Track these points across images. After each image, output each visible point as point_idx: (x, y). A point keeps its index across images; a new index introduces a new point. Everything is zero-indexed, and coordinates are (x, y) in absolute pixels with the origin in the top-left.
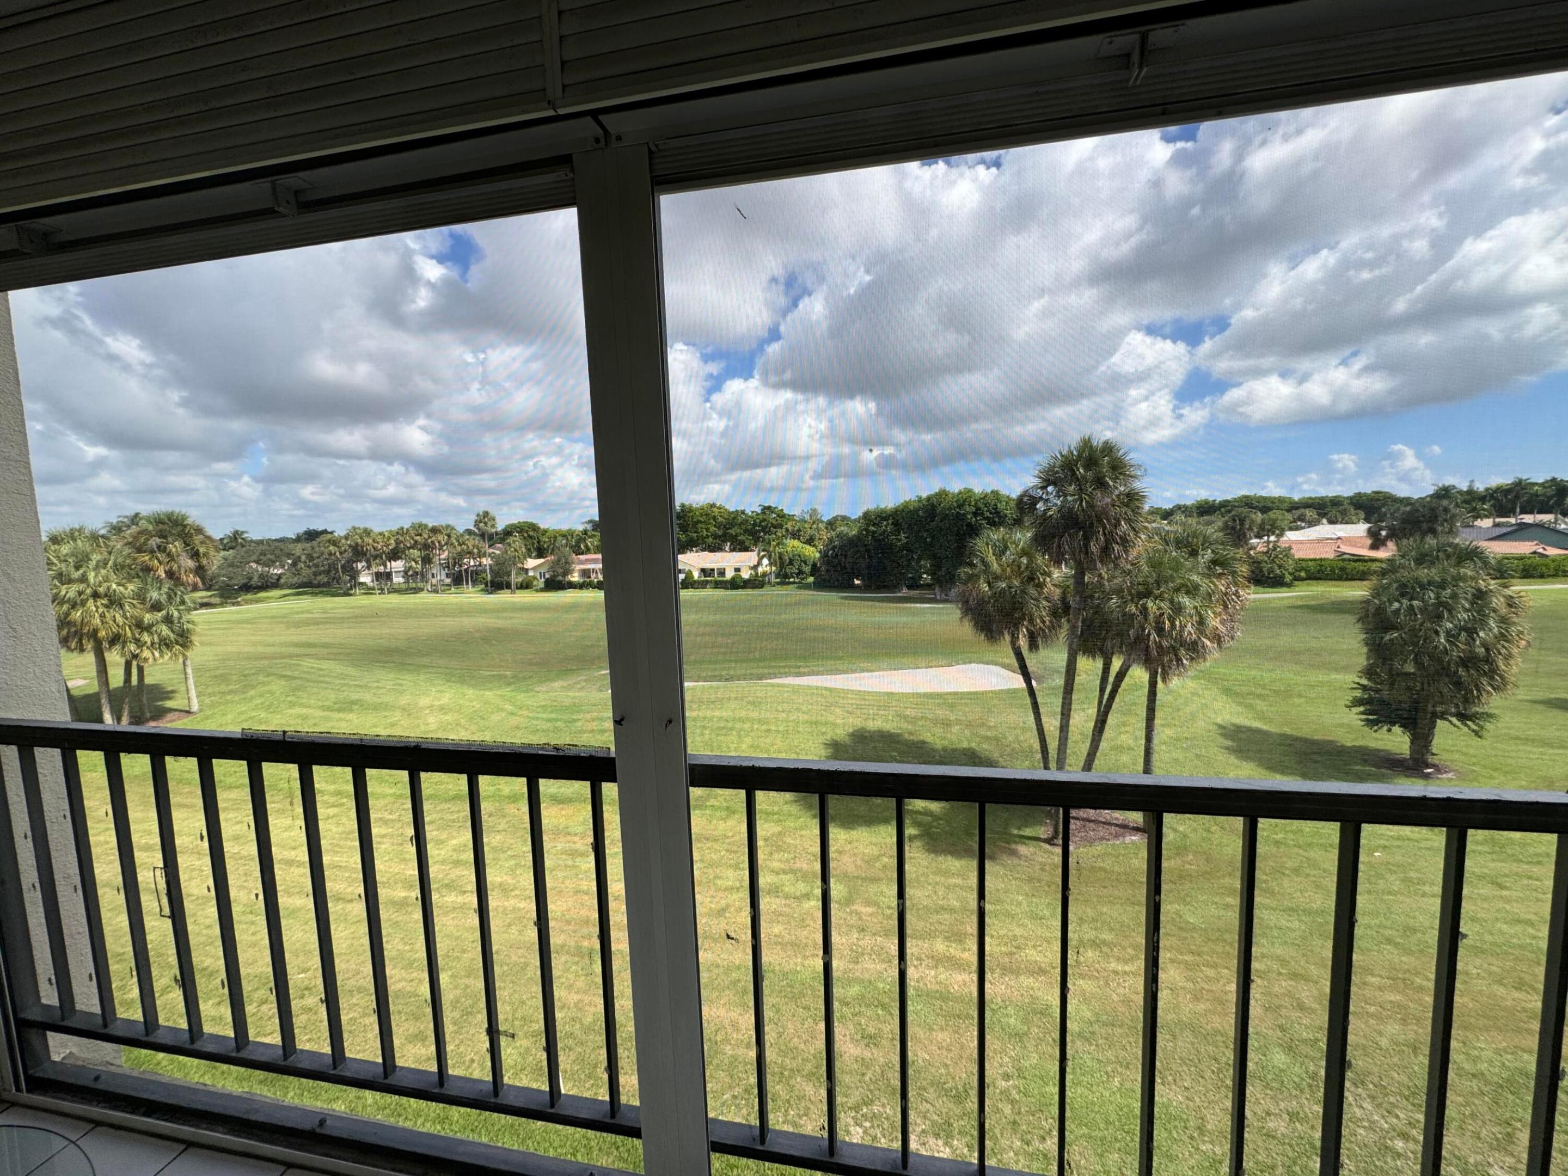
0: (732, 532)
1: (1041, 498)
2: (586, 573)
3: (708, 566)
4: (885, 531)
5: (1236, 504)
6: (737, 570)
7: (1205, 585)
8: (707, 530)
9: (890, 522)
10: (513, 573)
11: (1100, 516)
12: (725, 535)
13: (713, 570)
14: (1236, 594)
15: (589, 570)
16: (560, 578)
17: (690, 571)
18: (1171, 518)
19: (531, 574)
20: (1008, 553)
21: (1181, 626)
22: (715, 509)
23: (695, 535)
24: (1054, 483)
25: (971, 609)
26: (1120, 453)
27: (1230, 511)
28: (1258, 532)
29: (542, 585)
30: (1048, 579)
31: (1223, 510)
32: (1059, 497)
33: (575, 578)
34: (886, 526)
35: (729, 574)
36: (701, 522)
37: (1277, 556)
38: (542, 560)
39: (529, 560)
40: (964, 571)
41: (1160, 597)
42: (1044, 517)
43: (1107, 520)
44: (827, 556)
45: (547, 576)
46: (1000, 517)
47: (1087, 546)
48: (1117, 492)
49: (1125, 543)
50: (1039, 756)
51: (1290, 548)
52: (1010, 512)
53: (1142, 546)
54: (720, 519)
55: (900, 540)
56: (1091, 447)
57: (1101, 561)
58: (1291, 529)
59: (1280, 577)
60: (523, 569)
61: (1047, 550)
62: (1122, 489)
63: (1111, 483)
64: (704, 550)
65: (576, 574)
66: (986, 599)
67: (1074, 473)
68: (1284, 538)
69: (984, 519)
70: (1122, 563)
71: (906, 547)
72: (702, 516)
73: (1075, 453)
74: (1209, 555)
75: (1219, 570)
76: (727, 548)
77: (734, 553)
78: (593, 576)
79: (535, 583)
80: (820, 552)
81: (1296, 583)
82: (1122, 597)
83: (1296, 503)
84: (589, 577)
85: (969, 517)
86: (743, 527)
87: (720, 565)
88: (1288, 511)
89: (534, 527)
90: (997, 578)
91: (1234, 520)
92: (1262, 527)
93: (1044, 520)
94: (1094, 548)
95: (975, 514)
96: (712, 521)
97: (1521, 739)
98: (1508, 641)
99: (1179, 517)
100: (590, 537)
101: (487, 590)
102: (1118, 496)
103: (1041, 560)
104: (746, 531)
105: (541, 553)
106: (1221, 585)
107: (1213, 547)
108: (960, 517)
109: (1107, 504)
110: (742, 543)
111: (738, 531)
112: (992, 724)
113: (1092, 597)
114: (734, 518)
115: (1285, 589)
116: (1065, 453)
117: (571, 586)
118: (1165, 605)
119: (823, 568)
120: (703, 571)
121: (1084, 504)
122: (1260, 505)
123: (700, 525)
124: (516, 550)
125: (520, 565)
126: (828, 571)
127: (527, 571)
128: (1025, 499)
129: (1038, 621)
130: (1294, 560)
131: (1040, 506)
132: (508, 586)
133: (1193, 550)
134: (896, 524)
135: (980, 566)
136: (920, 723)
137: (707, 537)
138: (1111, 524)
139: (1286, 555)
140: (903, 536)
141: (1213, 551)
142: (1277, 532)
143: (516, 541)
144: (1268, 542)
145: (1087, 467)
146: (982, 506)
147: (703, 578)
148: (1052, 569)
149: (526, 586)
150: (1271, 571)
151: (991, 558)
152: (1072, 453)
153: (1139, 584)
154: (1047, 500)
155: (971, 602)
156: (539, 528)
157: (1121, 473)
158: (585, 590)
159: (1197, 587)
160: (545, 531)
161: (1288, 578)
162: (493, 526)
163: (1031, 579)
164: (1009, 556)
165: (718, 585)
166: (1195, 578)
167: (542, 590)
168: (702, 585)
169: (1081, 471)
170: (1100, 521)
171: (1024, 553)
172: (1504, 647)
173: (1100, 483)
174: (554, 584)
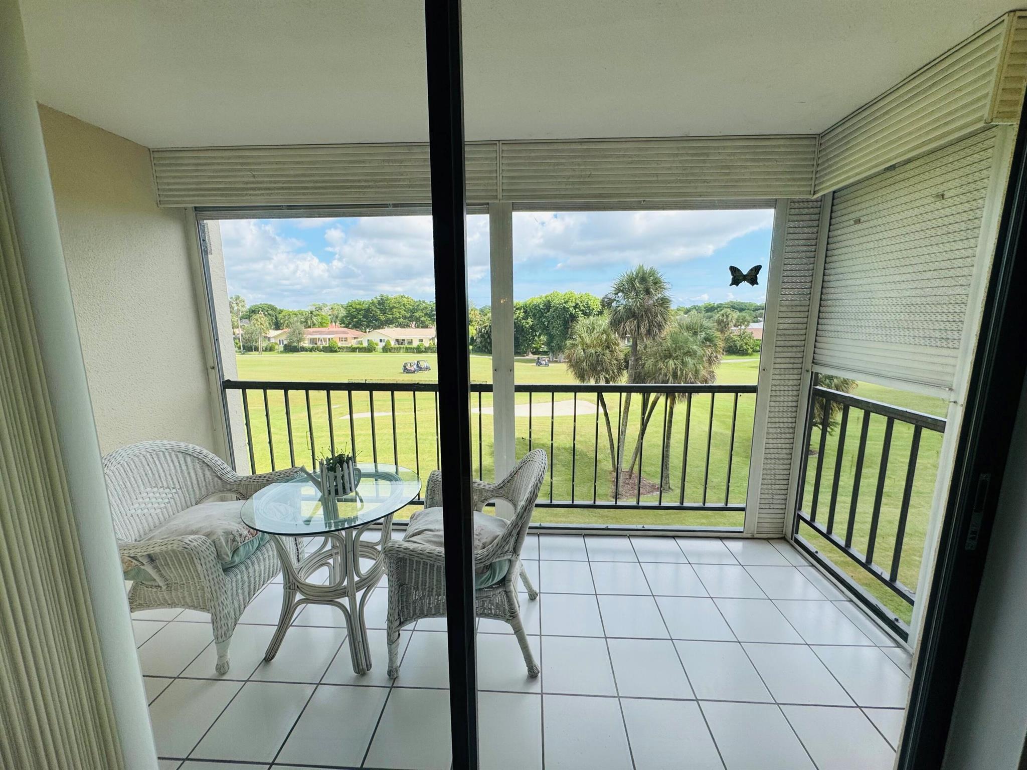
0: (417, 315)
1: (615, 300)
2: (313, 341)
3: (400, 338)
4: (519, 317)
5: (726, 306)
6: (421, 340)
7: (700, 352)
8: (400, 313)
9: (522, 311)
10: (260, 340)
11: (648, 311)
12: (411, 317)
13: (404, 340)
14: (716, 357)
15: (316, 339)
16: (295, 344)
17: (388, 340)
18: (690, 313)
19: (273, 340)
20: (595, 331)
21: (686, 374)
22: (404, 299)
23: (391, 316)
24: (622, 291)
25: (572, 365)
26: (659, 275)
27: (721, 310)
28: (736, 324)
29: (282, 349)
30: (617, 348)
31: (718, 309)
32: (625, 299)
33: (306, 344)
34: (519, 314)
35: (415, 344)
36: (395, 307)
37: (745, 338)
38: (279, 332)
39: (270, 331)
40: (568, 342)
41: (676, 358)
42: (616, 312)
43: (650, 313)
44: (481, 332)
45: (285, 342)
46: (589, 310)
47: (639, 327)
48: (656, 298)
49: (660, 327)
50: (609, 451)
51: (752, 333)
52: (596, 306)
53: (669, 329)
54: (409, 306)
55: (528, 323)
56: (643, 270)
57: (646, 337)
58: (754, 322)
59: (746, 350)
60: (266, 337)
61: (617, 330)
62: (660, 295)
63: (653, 292)
64: (397, 327)
65: (306, 342)
66: (582, 358)
67: (633, 286)
68: (750, 327)
69: (581, 311)
70: (657, 338)
71: (531, 327)
72: (395, 303)
73: (634, 274)
74: (703, 335)
75: (708, 343)
76: (413, 326)
77: (418, 329)
78: (319, 343)
79: (276, 347)
80: (476, 330)
81: (754, 353)
82: (656, 358)
83: (758, 306)
84: (316, 344)
85: (571, 309)
86: (424, 312)
87: (410, 338)
88: (754, 311)
89: (273, 308)
90: (589, 347)
91: (723, 315)
92: (738, 320)
93: (616, 313)
94: (643, 330)
95: (575, 307)
96: (402, 307)
97: (852, 436)
98: (847, 384)
99: (694, 312)
100: (315, 316)
101: (240, 352)
102: (657, 300)
103: (614, 336)
104: (426, 314)
105: (278, 326)
106: (708, 351)
107: (706, 330)
108: (565, 309)
109: (651, 304)
110: (423, 322)
111: (421, 314)
112: (583, 434)
113: (640, 358)
114: (418, 306)
115: (748, 357)
116: (629, 273)
117: (303, 349)
118: (678, 362)
119: (478, 340)
120: (397, 340)
121: (638, 304)
122: (739, 307)
123: (394, 310)
124: (261, 324)
125: (264, 335)
126: (481, 342)
127: (269, 339)
128: (606, 300)
129: (611, 372)
130: (753, 340)
131: (614, 304)
132: (256, 349)
133: (695, 332)
134: (525, 312)
135: (579, 339)
136: (541, 434)
137: (400, 317)
138: (652, 316)
139: (750, 337)
140: (529, 320)
141: (706, 333)
142: (746, 323)
143: (261, 318)
144: (740, 329)
145: (640, 283)
146: (579, 303)
147: (397, 346)
148: (620, 342)
149: (270, 349)
150: (741, 346)
151: (585, 335)
152: (633, 274)
153: (665, 351)
154: (618, 301)
155: (573, 361)
156: (276, 309)
157: (659, 287)
158: (314, 353)
159: (695, 353)
160: (281, 311)
161: (750, 351)
162: (243, 306)
163: (608, 347)
164: (595, 335)
165: (408, 350)
166: (695, 347)
167: (282, 352)
168: (398, 350)
169: (638, 284)
170: (646, 314)
171: (604, 332)
172: (845, 387)
173: (648, 292)
174: (290, 348)
